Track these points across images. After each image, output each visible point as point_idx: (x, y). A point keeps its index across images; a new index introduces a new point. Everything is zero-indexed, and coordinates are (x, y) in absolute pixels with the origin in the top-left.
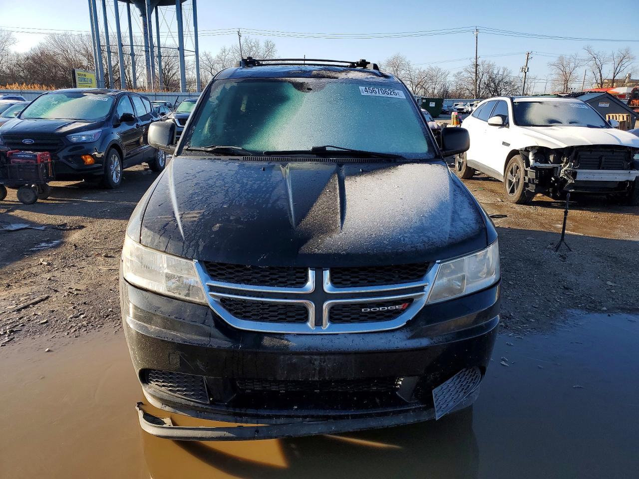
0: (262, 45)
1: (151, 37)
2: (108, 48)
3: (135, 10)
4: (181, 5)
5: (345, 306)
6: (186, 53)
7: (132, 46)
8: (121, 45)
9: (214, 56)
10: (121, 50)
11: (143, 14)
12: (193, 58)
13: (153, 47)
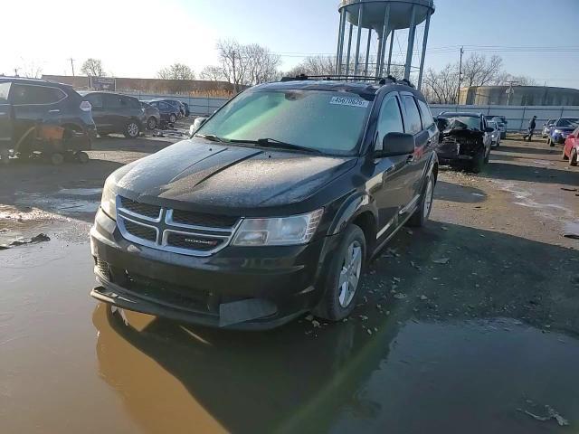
0: (488, 60)
1: (383, 56)
2: (348, 65)
3: (375, 34)
4: (415, 28)
5: (178, 235)
6: (412, 69)
7: (367, 64)
8: (357, 63)
9: (437, 72)
10: (356, 68)
11: (380, 38)
12: (417, 74)
13: (383, 64)
